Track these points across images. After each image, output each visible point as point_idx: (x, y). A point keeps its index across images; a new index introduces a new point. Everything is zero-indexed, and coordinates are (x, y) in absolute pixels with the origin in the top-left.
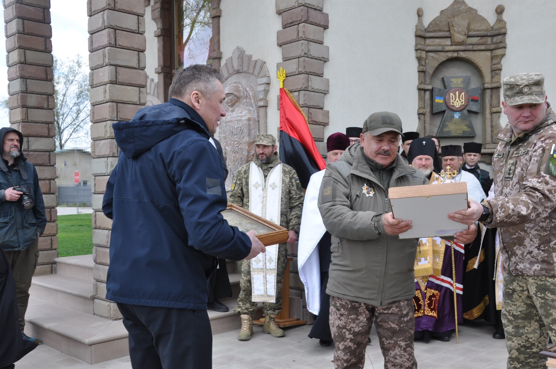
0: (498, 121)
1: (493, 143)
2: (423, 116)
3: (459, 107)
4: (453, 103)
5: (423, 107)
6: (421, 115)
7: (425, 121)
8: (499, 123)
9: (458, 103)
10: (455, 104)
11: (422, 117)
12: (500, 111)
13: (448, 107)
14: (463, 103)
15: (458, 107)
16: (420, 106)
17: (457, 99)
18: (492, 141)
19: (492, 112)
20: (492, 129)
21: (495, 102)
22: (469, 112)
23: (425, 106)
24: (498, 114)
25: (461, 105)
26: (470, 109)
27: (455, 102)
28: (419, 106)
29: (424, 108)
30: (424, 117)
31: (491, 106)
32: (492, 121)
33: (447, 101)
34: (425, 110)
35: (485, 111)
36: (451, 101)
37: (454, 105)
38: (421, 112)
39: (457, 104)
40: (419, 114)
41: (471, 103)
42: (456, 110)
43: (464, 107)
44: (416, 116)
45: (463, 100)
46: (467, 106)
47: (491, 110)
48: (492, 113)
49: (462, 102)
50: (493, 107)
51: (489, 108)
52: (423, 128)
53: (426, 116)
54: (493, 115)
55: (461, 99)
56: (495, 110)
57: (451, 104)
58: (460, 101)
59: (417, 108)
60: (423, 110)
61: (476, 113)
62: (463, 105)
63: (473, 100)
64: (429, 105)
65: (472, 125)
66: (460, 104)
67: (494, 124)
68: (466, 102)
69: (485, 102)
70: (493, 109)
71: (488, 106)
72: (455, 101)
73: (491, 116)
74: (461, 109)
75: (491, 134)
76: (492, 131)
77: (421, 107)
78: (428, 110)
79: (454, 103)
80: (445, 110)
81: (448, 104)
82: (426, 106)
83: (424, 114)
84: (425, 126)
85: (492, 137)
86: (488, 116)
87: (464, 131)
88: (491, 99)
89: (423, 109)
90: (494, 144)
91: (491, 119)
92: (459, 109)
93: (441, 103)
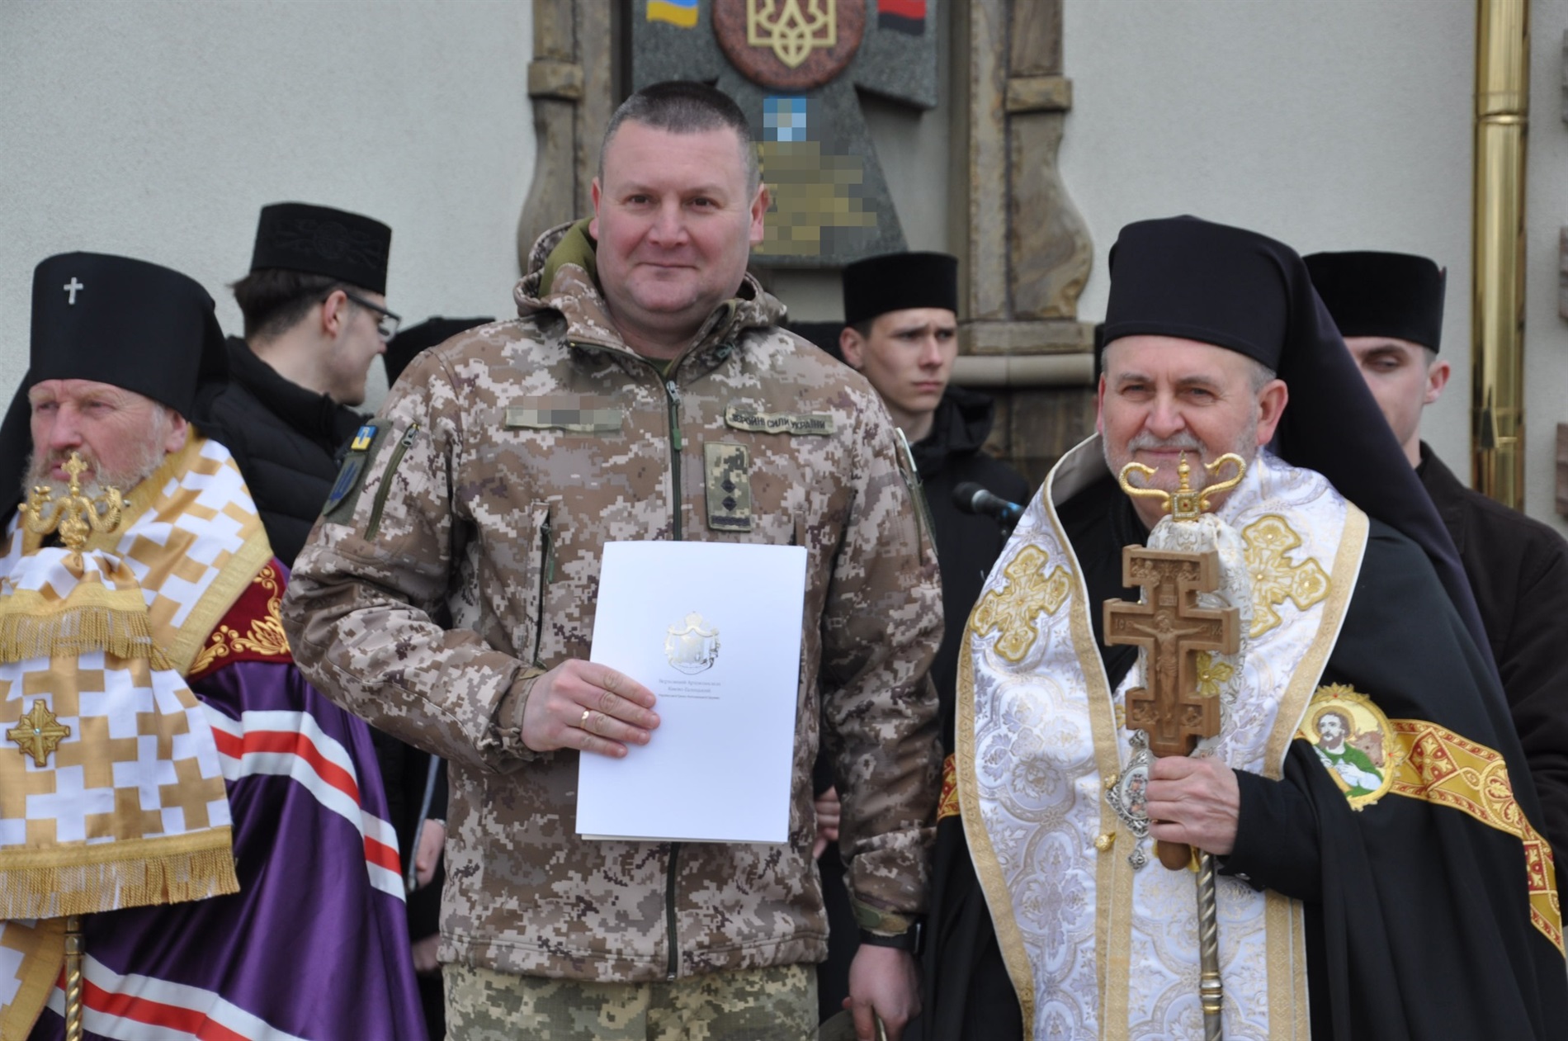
0: (1046, 172)
1: (1019, 317)
2: (568, 111)
3: (804, 66)
4: (764, 33)
5: (566, 46)
6: (551, 108)
7: (577, 146)
8: (1054, 185)
9: (792, 34)
10: (776, 42)
11: (559, 119)
12: (1060, 100)
13: (729, 59)
14: (831, 40)
15: (793, 59)
16: (548, 42)
17: (792, 8)
18: (1010, 302)
19: (1010, 106)
20: (1009, 221)
21: (1028, 44)
22: (872, 100)
23: (576, 44)
24: (1051, 122)
25: (816, 50)
26: (871, 82)
27: (778, 28)
28: (538, 40)
29: (574, 59)
30: (575, 118)
31: (1009, 69)
32: (1010, 169)
33: (722, 14)
34: (578, 73)
35: (969, 98)
36: (752, 18)
37: (770, 50)
38: (554, 83)
39: (792, 42)
40: (539, 99)
41: (883, 40)
42: (784, 81)
43: (831, 65)
44: (522, 114)
45: (831, 19)
46: (852, 56)
47: (1004, 91)
48: (1012, 115)
49: (822, 33)
50: (1018, 75)
51: (995, 77)
52: (568, 196)
53: (585, 111)
54: (1023, 128)
55: (813, 8)
56: (1028, 91)
57: (753, 39)
58: (810, 19)
59: (527, 56)
60: (566, 69)
61: (907, 110)
62: (830, 51)
63: (889, 20)
64: (606, 41)
65: (885, 190)
66: (809, 42)
67: (1023, 190)
68: (847, 33)
69: (969, 36)
70: (1017, 85)
71: (985, 63)
72: (774, 18)
73: (1008, 132)
74: (817, 75)
75: (1008, 258)
76: (1011, 236)
77: (552, 52)
78: (597, 71)
79: (768, 34)
80: (713, 76)
81: (732, 40)
82: (586, 46)
83: (570, 101)
84: (577, 183)
85: (1010, 277)
86: (986, 131)
87: (829, 234)
88: (1009, 20)
89: (564, 60)
90: (1025, 327)
91: (1008, 152)
92: (802, 80)
93: (682, 32)
